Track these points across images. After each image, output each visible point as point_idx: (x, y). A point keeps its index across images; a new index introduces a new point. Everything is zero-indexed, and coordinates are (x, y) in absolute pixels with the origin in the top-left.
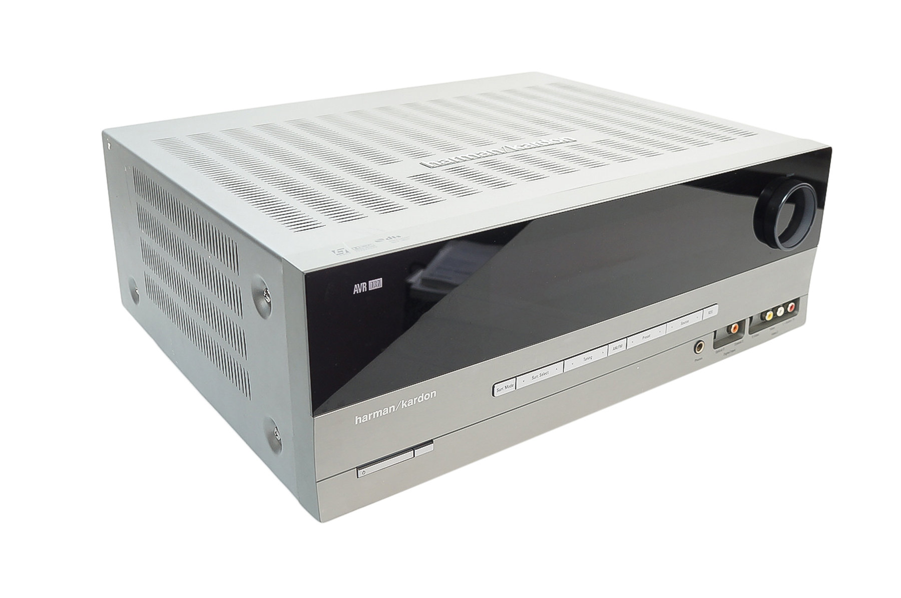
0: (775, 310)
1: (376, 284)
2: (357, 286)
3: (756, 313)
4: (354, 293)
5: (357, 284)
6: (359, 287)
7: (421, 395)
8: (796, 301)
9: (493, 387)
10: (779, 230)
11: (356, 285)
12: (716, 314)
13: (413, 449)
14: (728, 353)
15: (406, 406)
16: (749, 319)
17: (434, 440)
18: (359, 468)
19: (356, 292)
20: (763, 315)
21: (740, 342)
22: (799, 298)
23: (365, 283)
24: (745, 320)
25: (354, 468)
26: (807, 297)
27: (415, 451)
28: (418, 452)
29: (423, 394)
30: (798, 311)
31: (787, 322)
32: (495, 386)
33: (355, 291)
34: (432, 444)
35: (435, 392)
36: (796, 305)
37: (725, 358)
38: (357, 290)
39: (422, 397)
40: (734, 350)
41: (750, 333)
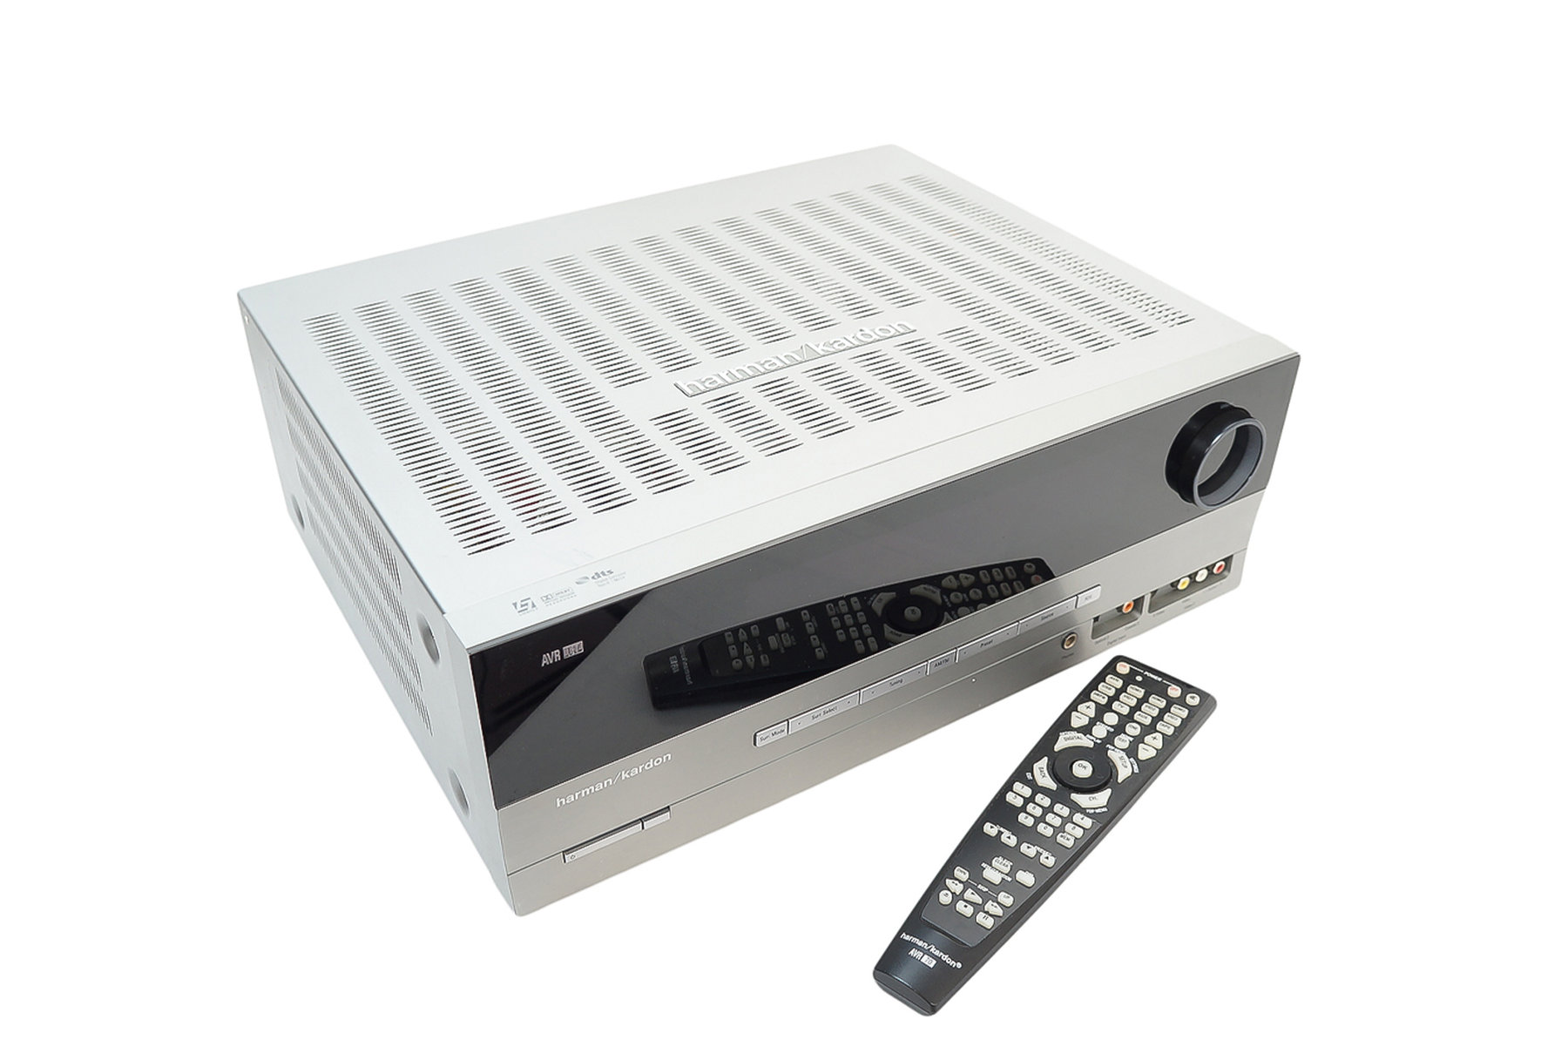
0: (1192, 577)
1: (574, 649)
2: (546, 656)
3: (1163, 583)
5: (545, 654)
6: (549, 657)
7: (649, 763)
8: (1228, 560)
9: (755, 735)
10: (1201, 477)
11: (544, 656)
12: (1098, 597)
13: (641, 820)
14: (1115, 641)
15: (628, 777)
16: (1150, 595)
17: (671, 807)
18: (565, 852)
19: (545, 665)
20: (1174, 585)
21: (1134, 625)
22: (1232, 556)
23: (558, 651)
24: (1143, 597)
25: (559, 853)
26: (1245, 554)
27: (645, 823)
28: (649, 823)
29: (652, 760)
30: (1229, 571)
31: (1210, 589)
32: (758, 734)
33: (544, 662)
34: (668, 813)
35: (669, 755)
36: (1226, 563)
37: (1110, 647)
38: (547, 661)
39: (651, 764)
40: (1124, 636)
41: (1150, 611)
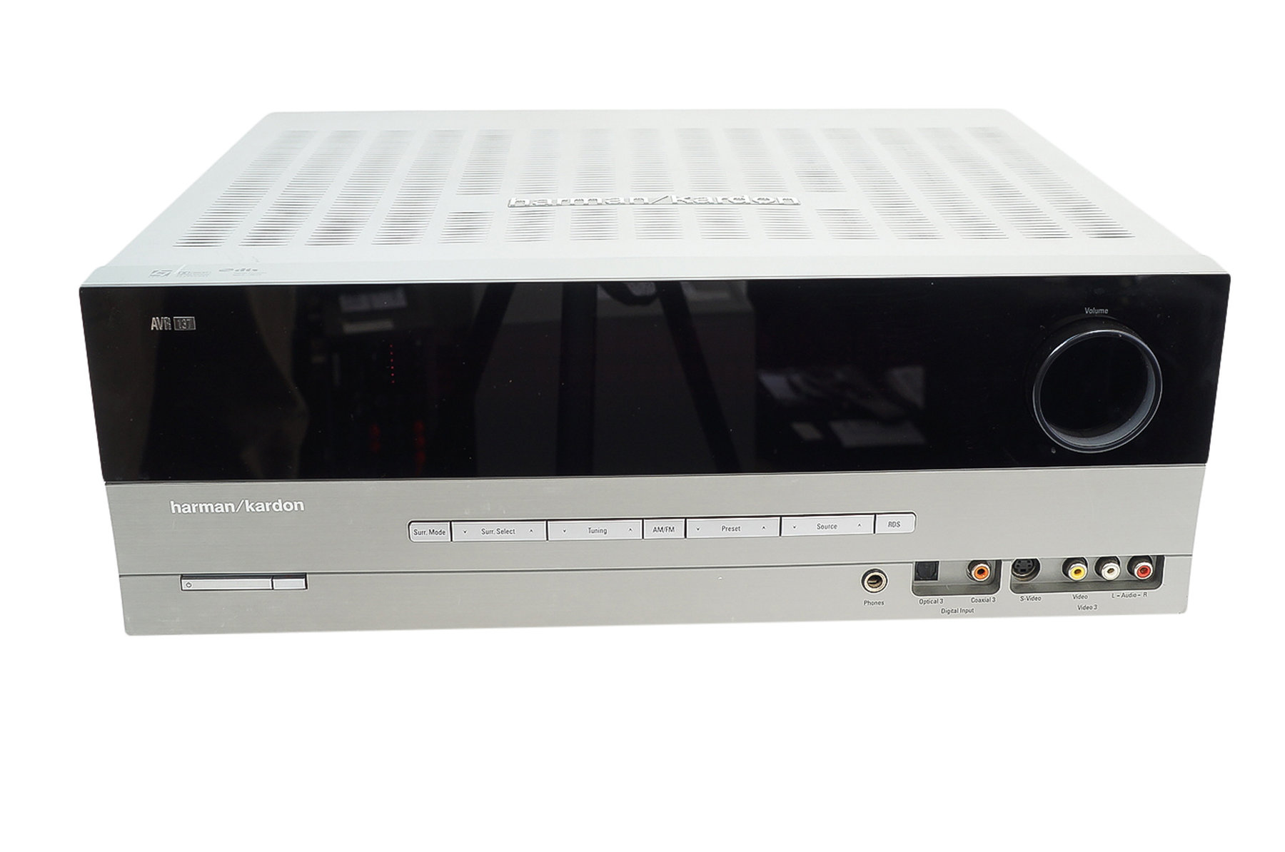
1: (186, 322)
2: (156, 320)
4: (152, 329)
5: (155, 317)
6: (158, 321)
7: (278, 502)
9: (409, 526)
11: (154, 319)
13: (273, 577)
15: (253, 510)
17: (308, 575)
18: (183, 577)
19: (155, 328)
23: (169, 319)
25: (178, 575)
27: (274, 581)
28: (279, 583)
29: (281, 501)
32: (412, 523)
33: (153, 326)
34: (305, 580)
35: (301, 503)
38: (156, 326)
39: (280, 505)
40: (972, 610)
41: (1011, 590)
